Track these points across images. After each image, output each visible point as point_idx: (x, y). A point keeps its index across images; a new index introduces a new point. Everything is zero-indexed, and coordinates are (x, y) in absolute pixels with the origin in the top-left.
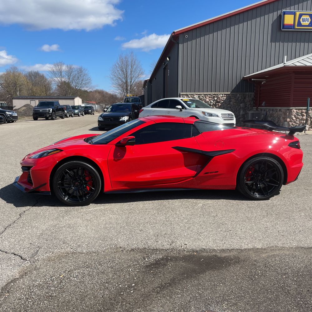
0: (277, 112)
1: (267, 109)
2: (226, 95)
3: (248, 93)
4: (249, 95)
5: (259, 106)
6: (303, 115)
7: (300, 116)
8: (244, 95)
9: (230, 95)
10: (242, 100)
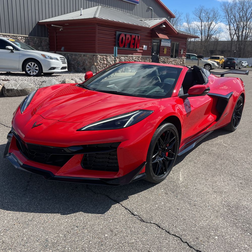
0: (81, 56)
1: (68, 54)
2: (24, 38)
3: (43, 38)
4: (45, 39)
5: (56, 51)
6: (104, 61)
7: (102, 61)
8: (40, 39)
9: (28, 38)
10: (39, 44)
